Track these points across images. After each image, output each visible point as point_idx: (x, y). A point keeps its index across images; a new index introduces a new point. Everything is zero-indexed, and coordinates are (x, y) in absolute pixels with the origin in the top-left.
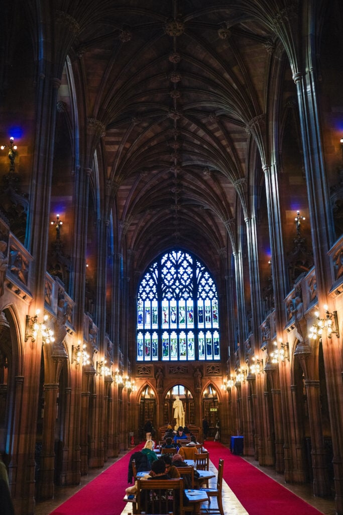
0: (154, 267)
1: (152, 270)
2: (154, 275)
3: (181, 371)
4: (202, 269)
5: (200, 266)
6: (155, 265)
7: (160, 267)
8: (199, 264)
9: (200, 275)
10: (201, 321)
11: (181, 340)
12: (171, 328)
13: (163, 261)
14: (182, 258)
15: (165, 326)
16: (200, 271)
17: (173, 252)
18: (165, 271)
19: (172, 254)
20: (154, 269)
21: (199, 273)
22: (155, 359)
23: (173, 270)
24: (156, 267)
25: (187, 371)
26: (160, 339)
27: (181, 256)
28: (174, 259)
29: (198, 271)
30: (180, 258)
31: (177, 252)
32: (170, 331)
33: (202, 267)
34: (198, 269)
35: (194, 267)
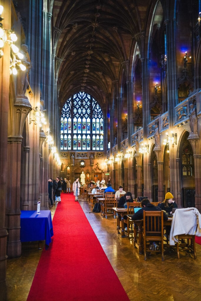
0: (69, 100)
1: (68, 102)
2: (69, 105)
3: (83, 155)
4: (95, 102)
5: (94, 101)
6: (70, 99)
7: (73, 100)
8: (94, 99)
9: (94, 105)
10: (94, 130)
11: (83, 139)
12: (78, 133)
13: (74, 97)
14: (85, 96)
15: (75, 132)
16: (94, 103)
17: (80, 92)
18: (75, 103)
19: (79, 93)
20: (69, 101)
21: (94, 104)
22: (70, 149)
23: (80, 103)
24: (70, 100)
25: (87, 156)
26: (72, 139)
27: (84, 95)
28: (81, 96)
29: (93, 103)
30: (83, 96)
31: (82, 93)
32: (77, 135)
33: (95, 101)
34: (93, 102)
35: (91, 101)
